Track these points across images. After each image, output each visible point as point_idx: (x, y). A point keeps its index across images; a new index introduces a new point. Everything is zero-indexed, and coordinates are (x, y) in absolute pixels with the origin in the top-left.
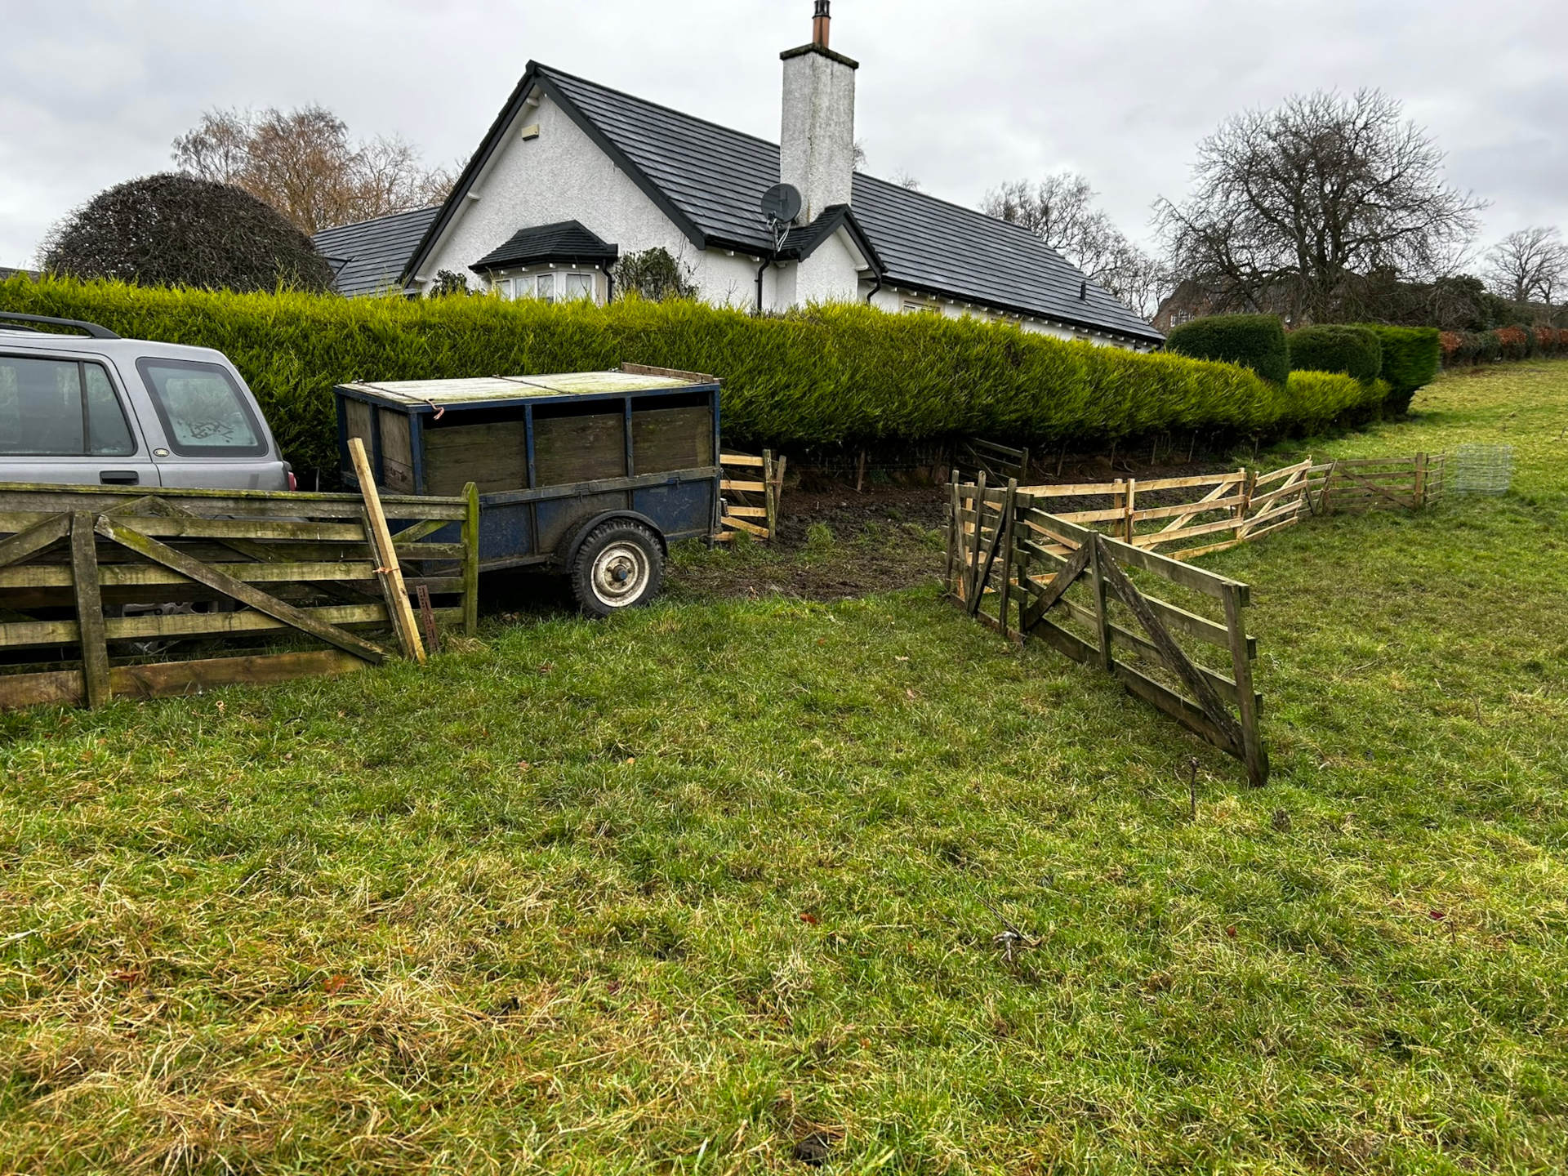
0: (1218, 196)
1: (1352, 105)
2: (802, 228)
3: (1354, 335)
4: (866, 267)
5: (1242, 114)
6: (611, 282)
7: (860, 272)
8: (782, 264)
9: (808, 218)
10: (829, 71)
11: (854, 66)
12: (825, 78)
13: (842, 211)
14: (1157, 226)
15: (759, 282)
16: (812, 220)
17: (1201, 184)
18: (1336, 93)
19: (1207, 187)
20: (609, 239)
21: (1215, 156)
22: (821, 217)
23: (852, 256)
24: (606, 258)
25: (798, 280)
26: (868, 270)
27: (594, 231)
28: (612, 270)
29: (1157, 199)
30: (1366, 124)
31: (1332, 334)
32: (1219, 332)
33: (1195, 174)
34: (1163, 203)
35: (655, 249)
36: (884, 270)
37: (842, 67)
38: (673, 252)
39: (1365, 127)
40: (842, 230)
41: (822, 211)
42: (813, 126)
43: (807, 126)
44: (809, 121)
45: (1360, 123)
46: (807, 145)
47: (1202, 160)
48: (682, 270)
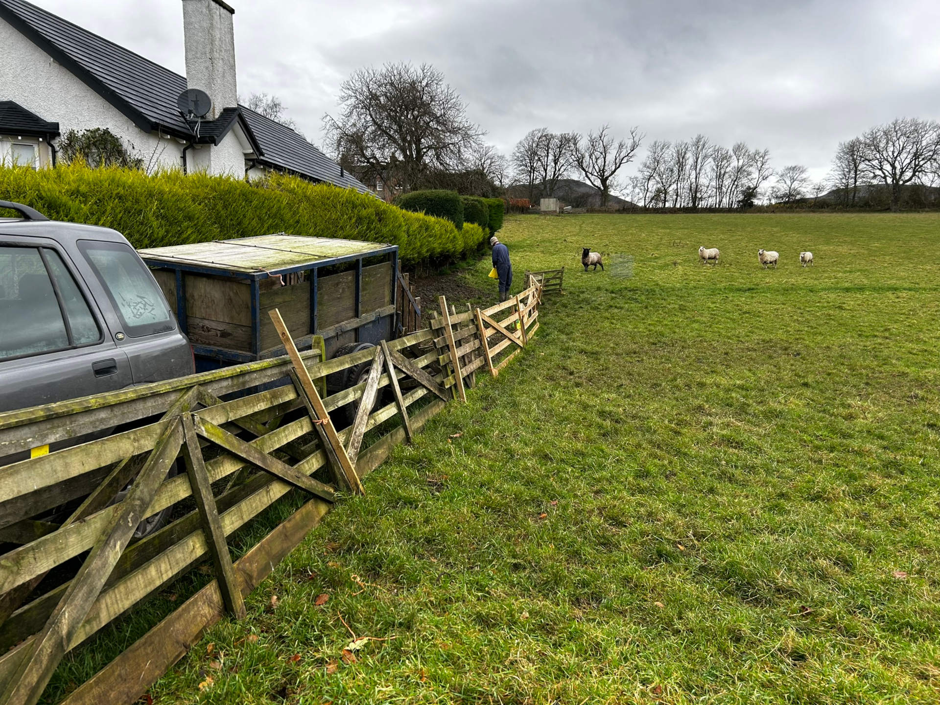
0: (355, 116)
1: (420, 71)
2: (209, 122)
3: (477, 203)
4: (252, 151)
5: (364, 70)
6: (54, 152)
7: (245, 155)
8: (198, 147)
9: (214, 115)
10: (218, 13)
11: (232, 11)
12: (216, 18)
13: (237, 113)
14: (326, 131)
15: (184, 158)
16: (217, 117)
17: (344, 108)
18: (411, 64)
19: (348, 110)
20: (49, 118)
21: (350, 92)
22: (222, 115)
23: (241, 143)
24: (50, 133)
25: (212, 158)
26: (252, 153)
27: (32, 111)
28: (56, 143)
29: (325, 115)
30: (427, 84)
31: (466, 202)
32: (431, 200)
33: (340, 102)
34: (328, 118)
35: (99, 129)
36: (262, 154)
37: (225, 11)
38: (115, 131)
39: (427, 85)
40: (237, 127)
41: (222, 110)
42: (212, 51)
43: (208, 50)
44: (209, 47)
45: (424, 83)
46: (209, 63)
47: (343, 94)
48: (126, 146)
